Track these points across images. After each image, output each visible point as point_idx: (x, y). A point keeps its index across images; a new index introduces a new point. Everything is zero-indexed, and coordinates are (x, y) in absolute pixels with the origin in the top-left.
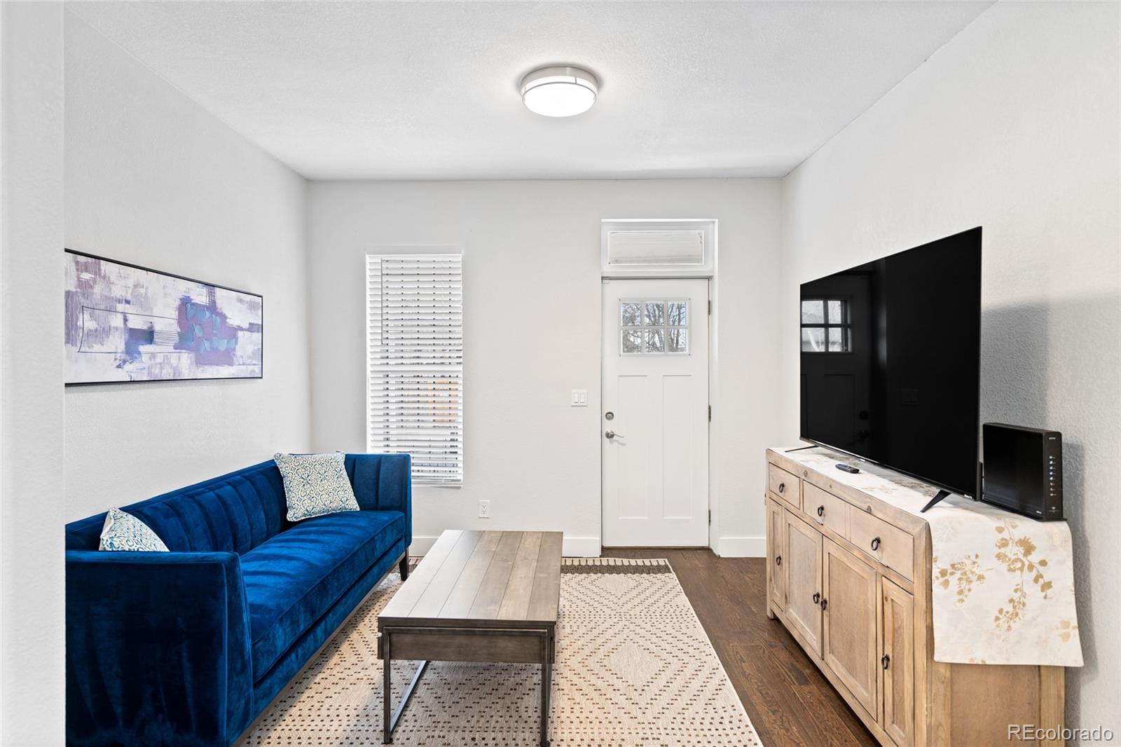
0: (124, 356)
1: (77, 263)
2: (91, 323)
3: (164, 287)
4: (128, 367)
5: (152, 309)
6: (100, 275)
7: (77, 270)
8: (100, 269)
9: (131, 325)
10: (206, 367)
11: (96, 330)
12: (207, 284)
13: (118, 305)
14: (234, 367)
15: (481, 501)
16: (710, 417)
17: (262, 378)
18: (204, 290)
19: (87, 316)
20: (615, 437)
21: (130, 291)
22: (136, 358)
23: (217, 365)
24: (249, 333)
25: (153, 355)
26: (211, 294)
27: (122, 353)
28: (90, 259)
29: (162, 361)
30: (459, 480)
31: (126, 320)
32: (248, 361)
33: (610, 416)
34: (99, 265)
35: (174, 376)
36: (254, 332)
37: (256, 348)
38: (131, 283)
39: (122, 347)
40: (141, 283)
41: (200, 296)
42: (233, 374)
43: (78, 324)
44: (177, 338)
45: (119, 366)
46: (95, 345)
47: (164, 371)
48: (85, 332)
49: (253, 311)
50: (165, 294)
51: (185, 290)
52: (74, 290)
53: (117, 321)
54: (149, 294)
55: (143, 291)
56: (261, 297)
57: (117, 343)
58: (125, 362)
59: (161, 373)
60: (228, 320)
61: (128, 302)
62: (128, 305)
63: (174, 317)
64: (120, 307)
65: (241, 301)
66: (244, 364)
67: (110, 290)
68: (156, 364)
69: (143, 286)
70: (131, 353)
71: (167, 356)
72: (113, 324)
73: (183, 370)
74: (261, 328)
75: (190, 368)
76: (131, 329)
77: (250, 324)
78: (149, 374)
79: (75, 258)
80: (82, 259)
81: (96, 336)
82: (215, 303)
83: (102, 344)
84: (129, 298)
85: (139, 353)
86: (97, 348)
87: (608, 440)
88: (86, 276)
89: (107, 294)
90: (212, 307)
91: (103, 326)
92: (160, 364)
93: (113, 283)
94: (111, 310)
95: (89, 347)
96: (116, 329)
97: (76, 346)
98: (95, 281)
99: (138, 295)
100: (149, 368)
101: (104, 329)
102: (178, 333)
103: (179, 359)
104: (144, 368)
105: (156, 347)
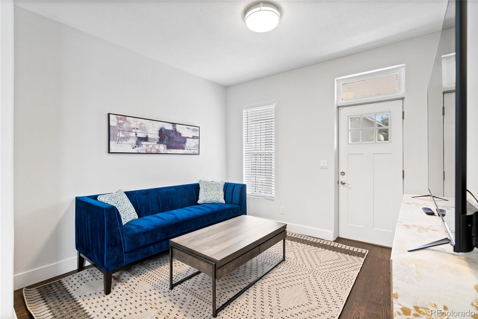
0: (135, 145)
1: (117, 118)
2: (122, 135)
3: (153, 124)
4: (137, 148)
5: (147, 131)
6: (126, 121)
7: (117, 120)
8: (126, 119)
9: (138, 136)
10: (171, 150)
11: (124, 137)
12: (172, 123)
13: (133, 130)
14: (185, 150)
15: (281, 207)
16: (403, 177)
17: (199, 154)
18: (171, 125)
19: (121, 133)
20: (345, 185)
21: (138, 126)
22: (140, 146)
23: (177, 149)
24: (193, 139)
25: (148, 145)
26: (174, 126)
27: (135, 144)
28: (122, 117)
29: (151, 147)
30: (273, 197)
31: (136, 134)
32: (192, 149)
33: (343, 173)
34: (126, 118)
35: (157, 152)
36: (195, 139)
37: (196, 144)
38: (139, 123)
39: (135, 142)
40: (143, 123)
41: (169, 127)
42: (185, 153)
43: (117, 135)
44: (158, 140)
45: (133, 148)
46: (123, 141)
47: (152, 150)
48: (120, 137)
49: (194, 132)
50: (153, 126)
51: (162, 125)
52: (116, 125)
53: (134, 135)
54: (146, 126)
55: (144, 126)
56: (199, 127)
57: (133, 141)
58: (135, 147)
59: (151, 151)
60: (182, 135)
61: (137, 129)
62: (137, 130)
63: (157, 133)
64: (134, 131)
65: (188, 128)
66: (190, 149)
67: (130, 125)
68: (149, 148)
69: (144, 124)
70: (138, 144)
71: (154, 146)
72: (131, 135)
73: (161, 150)
74: (198, 138)
75: (164, 150)
76: (138, 137)
77: (193, 136)
78: (146, 151)
79: (116, 116)
80: (118, 116)
81: (124, 139)
82: (176, 129)
83: (126, 141)
84: (138, 127)
85: (142, 144)
86: (124, 142)
87: (342, 185)
88: (120, 121)
89: (129, 127)
90: (175, 131)
91: (127, 136)
92: (151, 148)
93: (131, 123)
94: (130, 131)
95: (121, 142)
96: (132, 137)
97: (116, 141)
98: (124, 123)
99: (141, 127)
100: (146, 149)
101: (127, 137)
102: (159, 139)
103: (159, 147)
104: (144, 149)
105: (149, 143)
